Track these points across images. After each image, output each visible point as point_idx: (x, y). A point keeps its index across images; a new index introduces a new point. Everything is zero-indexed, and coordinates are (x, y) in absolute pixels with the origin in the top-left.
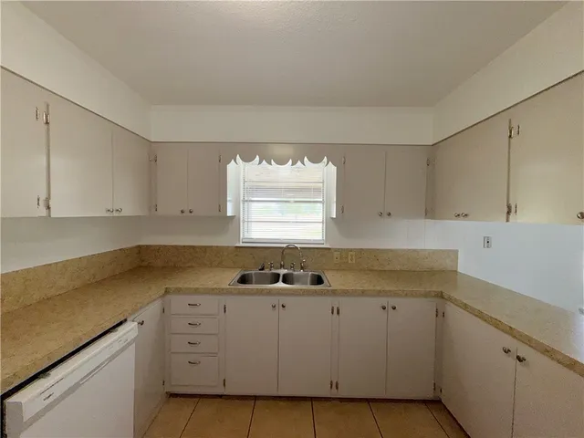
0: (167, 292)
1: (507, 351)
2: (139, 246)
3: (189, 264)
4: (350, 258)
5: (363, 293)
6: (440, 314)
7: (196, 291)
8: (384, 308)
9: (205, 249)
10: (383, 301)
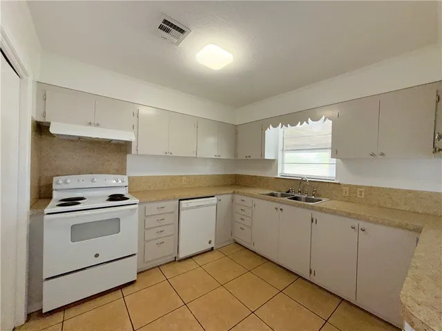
0: (234, 193)
2: (236, 175)
4: (358, 193)
9: (261, 178)
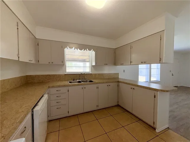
0: (49, 87)
1: (131, 88)
3: (48, 81)
4: (97, 76)
5: (103, 83)
6: (118, 86)
7: (59, 86)
8: (108, 86)
10: (107, 84)
